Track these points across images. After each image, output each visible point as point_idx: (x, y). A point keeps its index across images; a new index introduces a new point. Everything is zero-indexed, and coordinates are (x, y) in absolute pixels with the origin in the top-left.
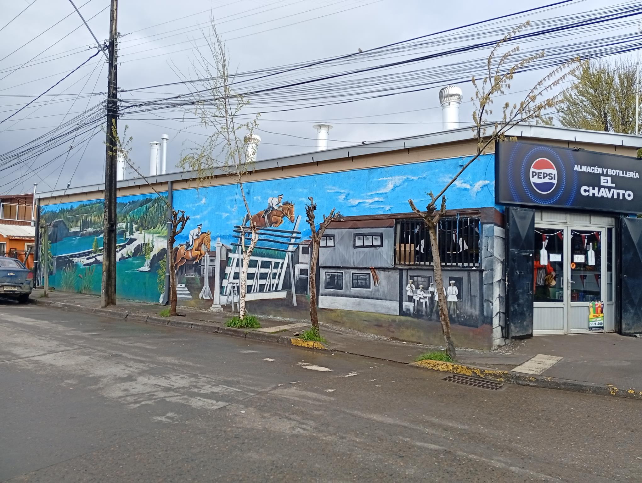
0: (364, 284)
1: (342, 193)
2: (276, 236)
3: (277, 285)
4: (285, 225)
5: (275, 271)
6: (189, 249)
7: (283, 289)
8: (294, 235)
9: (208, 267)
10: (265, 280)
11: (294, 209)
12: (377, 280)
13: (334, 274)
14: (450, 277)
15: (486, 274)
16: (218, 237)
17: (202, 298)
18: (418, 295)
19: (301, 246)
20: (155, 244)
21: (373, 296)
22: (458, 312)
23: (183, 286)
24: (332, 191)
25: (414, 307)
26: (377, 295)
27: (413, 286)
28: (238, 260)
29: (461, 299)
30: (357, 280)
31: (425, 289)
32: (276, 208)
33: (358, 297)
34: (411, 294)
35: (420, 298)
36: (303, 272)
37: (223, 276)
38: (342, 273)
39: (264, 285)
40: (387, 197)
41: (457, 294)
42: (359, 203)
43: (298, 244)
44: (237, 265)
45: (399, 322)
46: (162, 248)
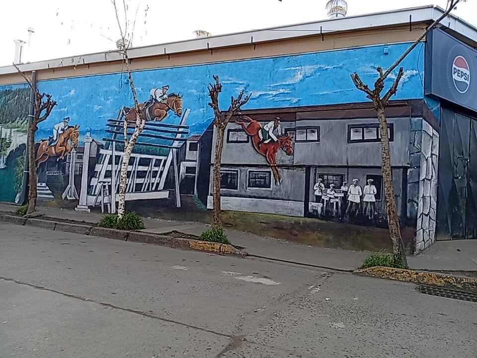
0: (262, 183)
1: (240, 84)
2: (158, 130)
3: (158, 184)
4: (171, 118)
5: (156, 169)
6: (53, 144)
7: (165, 189)
8: (181, 130)
9: (74, 164)
10: (144, 179)
11: (182, 102)
12: (279, 179)
13: (228, 172)
14: (367, 175)
15: (411, 172)
16: (87, 132)
17: (66, 197)
18: (328, 195)
19: (188, 143)
20: (12, 139)
21: (273, 196)
22: (376, 213)
23: (44, 184)
24: (228, 82)
25: (322, 208)
26: (278, 195)
27: (323, 185)
28: (111, 156)
29: (380, 199)
30: (255, 178)
31: (337, 188)
32: (159, 100)
33: (255, 197)
34: (320, 194)
35: (330, 198)
36: (189, 170)
37: (92, 174)
38: (237, 171)
39: (142, 184)
40: (294, 89)
41: (376, 193)
42: (260, 95)
43: (186, 140)
44: (110, 163)
45: (303, 224)
46: (21, 143)
